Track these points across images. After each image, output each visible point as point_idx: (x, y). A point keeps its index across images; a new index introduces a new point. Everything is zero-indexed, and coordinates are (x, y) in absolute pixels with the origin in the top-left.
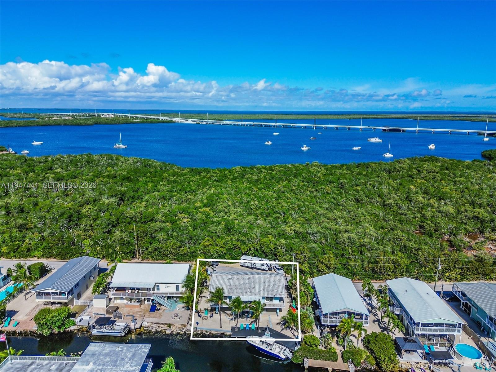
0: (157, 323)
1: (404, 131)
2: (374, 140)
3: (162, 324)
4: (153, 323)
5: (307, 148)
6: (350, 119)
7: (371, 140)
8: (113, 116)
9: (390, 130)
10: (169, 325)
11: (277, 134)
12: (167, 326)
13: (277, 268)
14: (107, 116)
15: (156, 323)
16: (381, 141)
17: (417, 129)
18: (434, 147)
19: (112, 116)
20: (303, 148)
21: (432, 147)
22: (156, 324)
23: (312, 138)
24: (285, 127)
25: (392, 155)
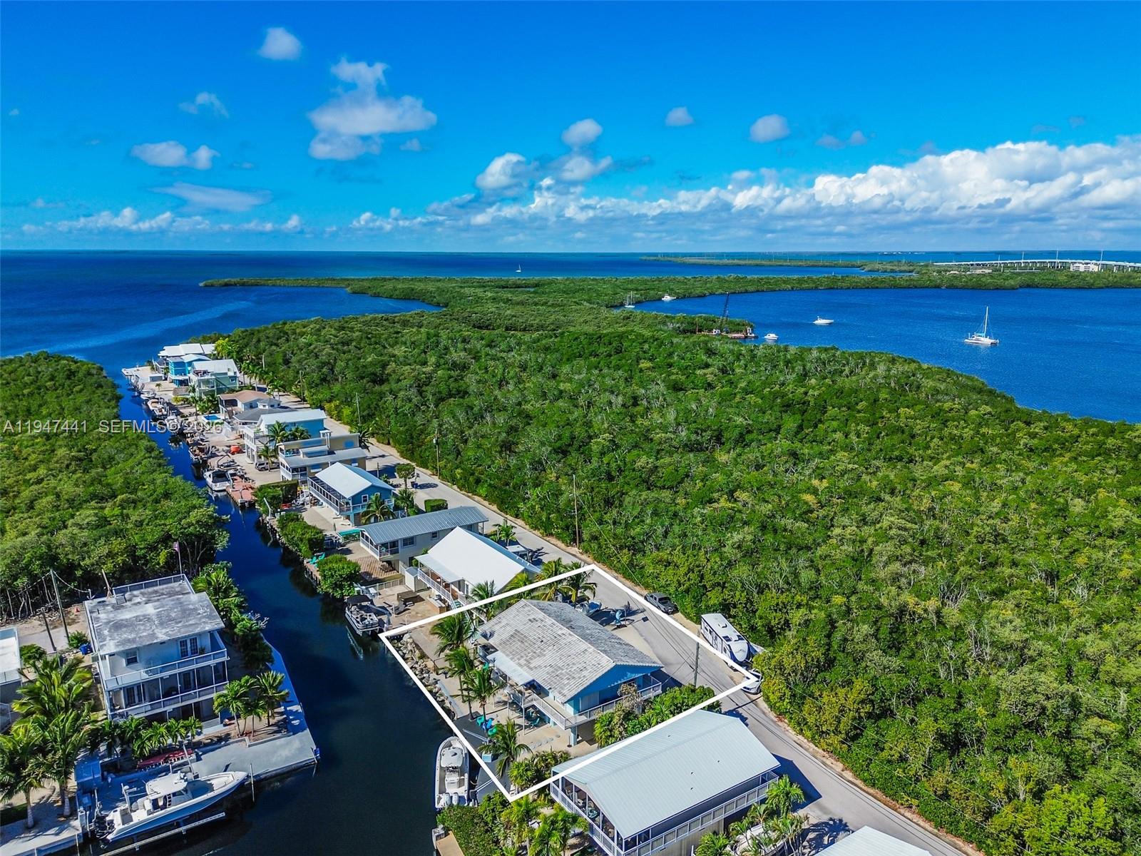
8: (1096, 269)
14: (1082, 268)
19: (1094, 267)
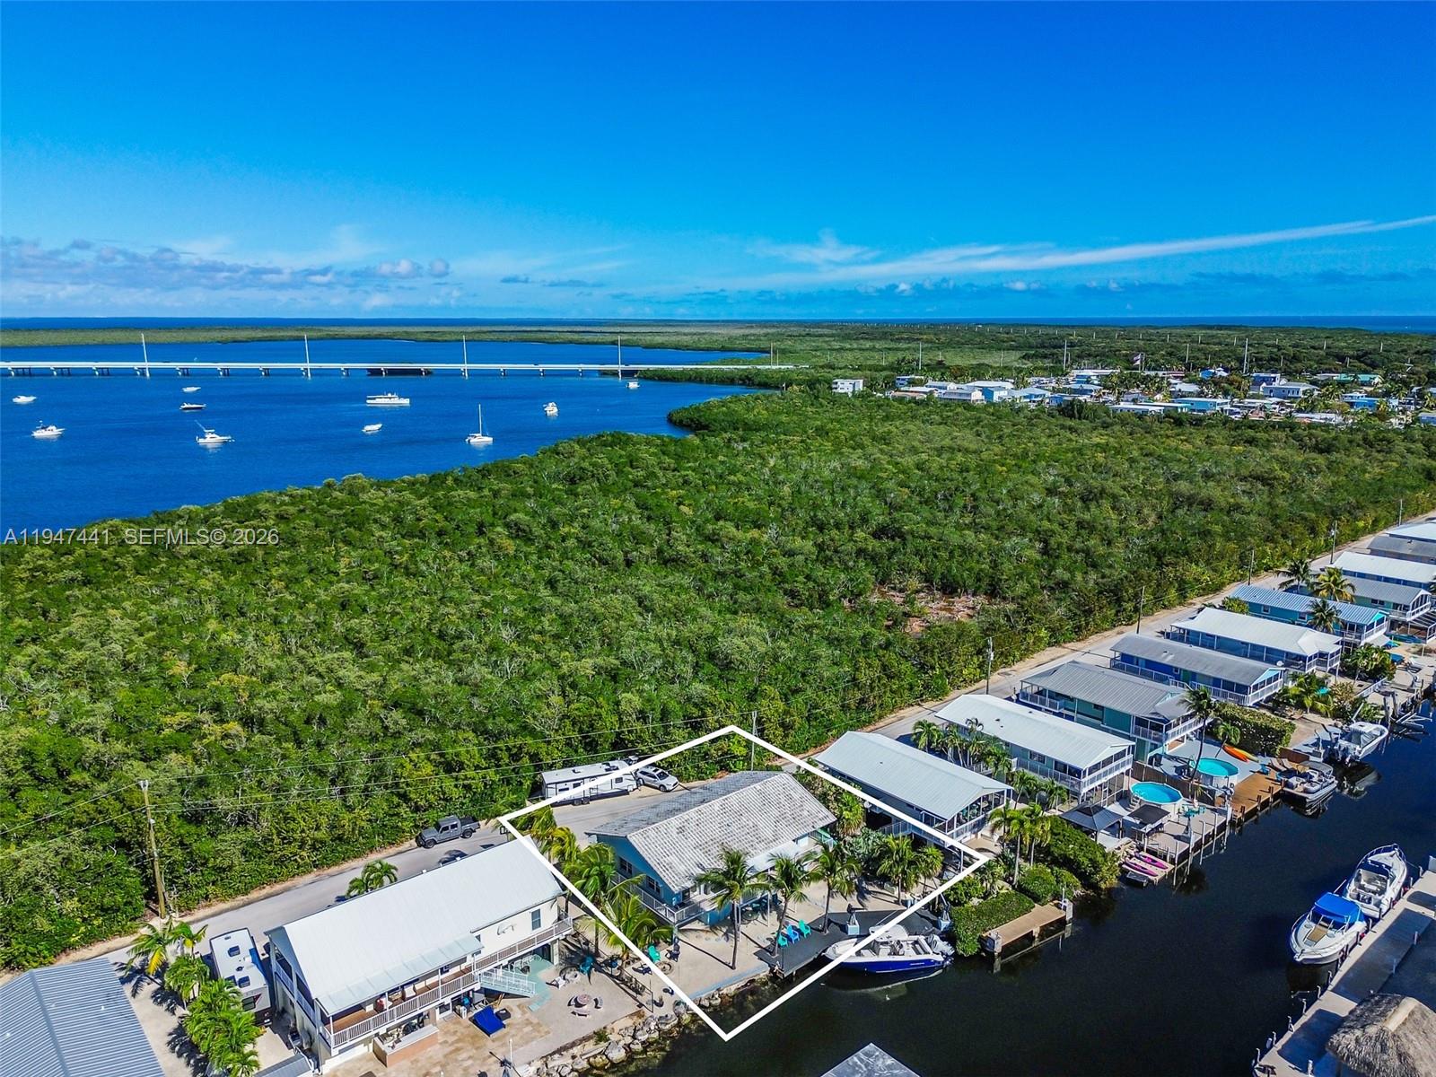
0: (559, 1051)
1: (428, 372)
2: (387, 401)
3: (573, 1045)
4: (545, 1058)
5: (219, 438)
6: (224, 342)
7: (378, 401)
9: (391, 372)
10: (601, 1036)
11: (31, 399)
12: (592, 1042)
13: (655, 774)
15: (554, 1053)
16: (406, 402)
17: (464, 366)
18: (556, 410)
20: (201, 440)
21: (552, 409)
22: (556, 1056)
23: (186, 406)
24: (24, 374)
25: (491, 439)
